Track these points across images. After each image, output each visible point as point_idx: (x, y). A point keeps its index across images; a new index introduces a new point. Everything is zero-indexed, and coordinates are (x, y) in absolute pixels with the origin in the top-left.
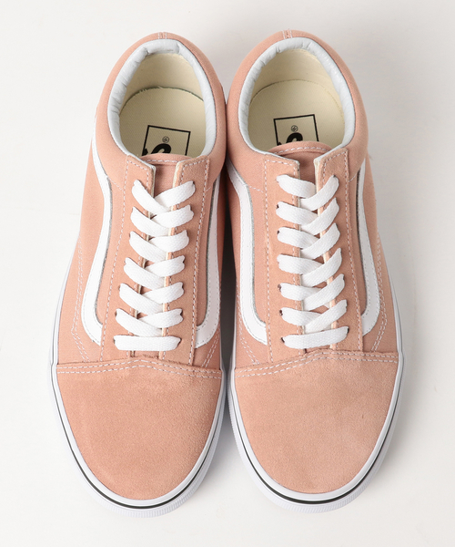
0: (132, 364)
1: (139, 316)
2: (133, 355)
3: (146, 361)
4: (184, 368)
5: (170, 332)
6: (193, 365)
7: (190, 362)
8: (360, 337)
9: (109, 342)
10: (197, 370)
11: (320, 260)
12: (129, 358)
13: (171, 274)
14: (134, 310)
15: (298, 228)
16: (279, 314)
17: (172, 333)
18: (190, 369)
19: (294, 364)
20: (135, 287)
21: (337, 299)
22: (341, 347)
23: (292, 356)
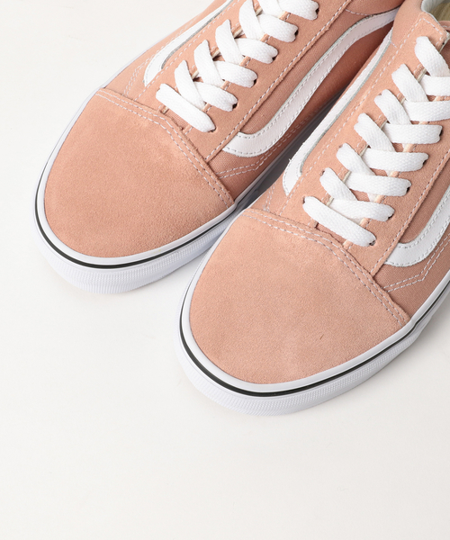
0: (156, 119)
1: (196, 79)
2: (165, 112)
3: (170, 124)
4: (198, 159)
5: (210, 112)
6: (208, 164)
7: (208, 158)
8: (381, 261)
9: (155, 87)
10: (208, 171)
11: (397, 147)
12: (158, 112)
13: (252, 57)
14: (195, 69)
15: (400, 99)
16: (320, 172)
17: (211, 115)
18: (202, 165)
19: (297, 231)
20: (213, 48)
21: (383, 200)
22: (353, 253)
23: (301, 221)
